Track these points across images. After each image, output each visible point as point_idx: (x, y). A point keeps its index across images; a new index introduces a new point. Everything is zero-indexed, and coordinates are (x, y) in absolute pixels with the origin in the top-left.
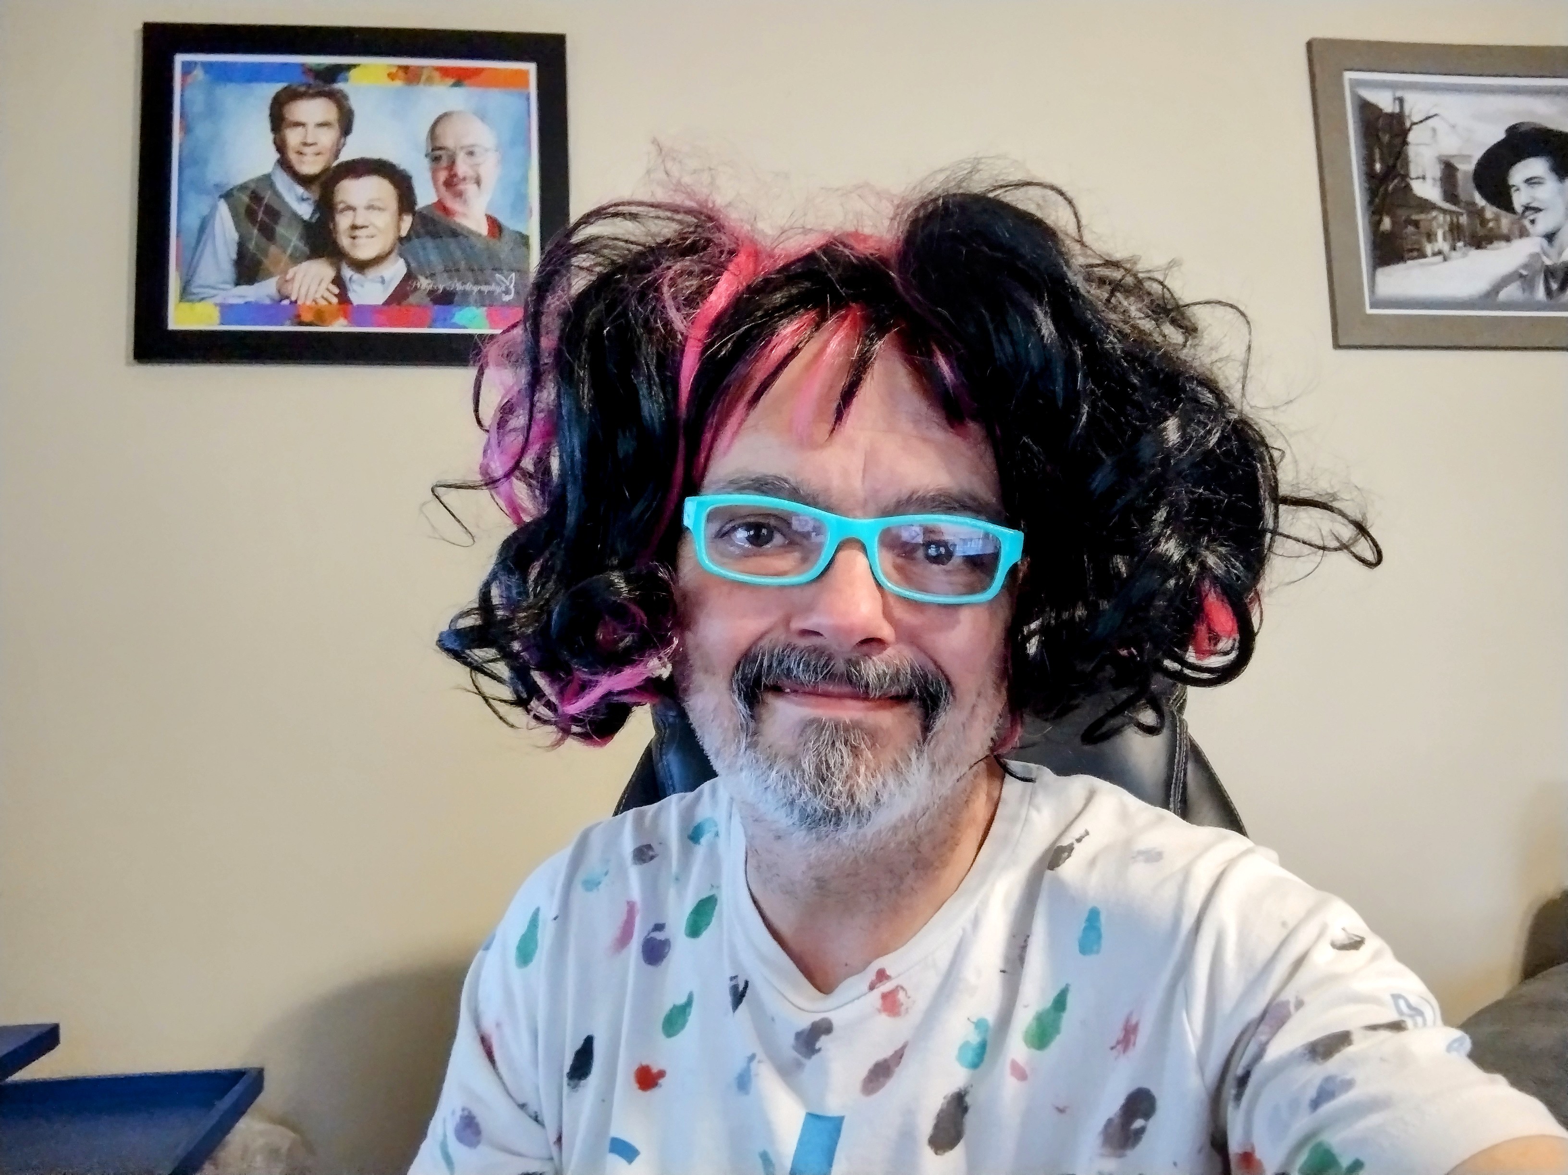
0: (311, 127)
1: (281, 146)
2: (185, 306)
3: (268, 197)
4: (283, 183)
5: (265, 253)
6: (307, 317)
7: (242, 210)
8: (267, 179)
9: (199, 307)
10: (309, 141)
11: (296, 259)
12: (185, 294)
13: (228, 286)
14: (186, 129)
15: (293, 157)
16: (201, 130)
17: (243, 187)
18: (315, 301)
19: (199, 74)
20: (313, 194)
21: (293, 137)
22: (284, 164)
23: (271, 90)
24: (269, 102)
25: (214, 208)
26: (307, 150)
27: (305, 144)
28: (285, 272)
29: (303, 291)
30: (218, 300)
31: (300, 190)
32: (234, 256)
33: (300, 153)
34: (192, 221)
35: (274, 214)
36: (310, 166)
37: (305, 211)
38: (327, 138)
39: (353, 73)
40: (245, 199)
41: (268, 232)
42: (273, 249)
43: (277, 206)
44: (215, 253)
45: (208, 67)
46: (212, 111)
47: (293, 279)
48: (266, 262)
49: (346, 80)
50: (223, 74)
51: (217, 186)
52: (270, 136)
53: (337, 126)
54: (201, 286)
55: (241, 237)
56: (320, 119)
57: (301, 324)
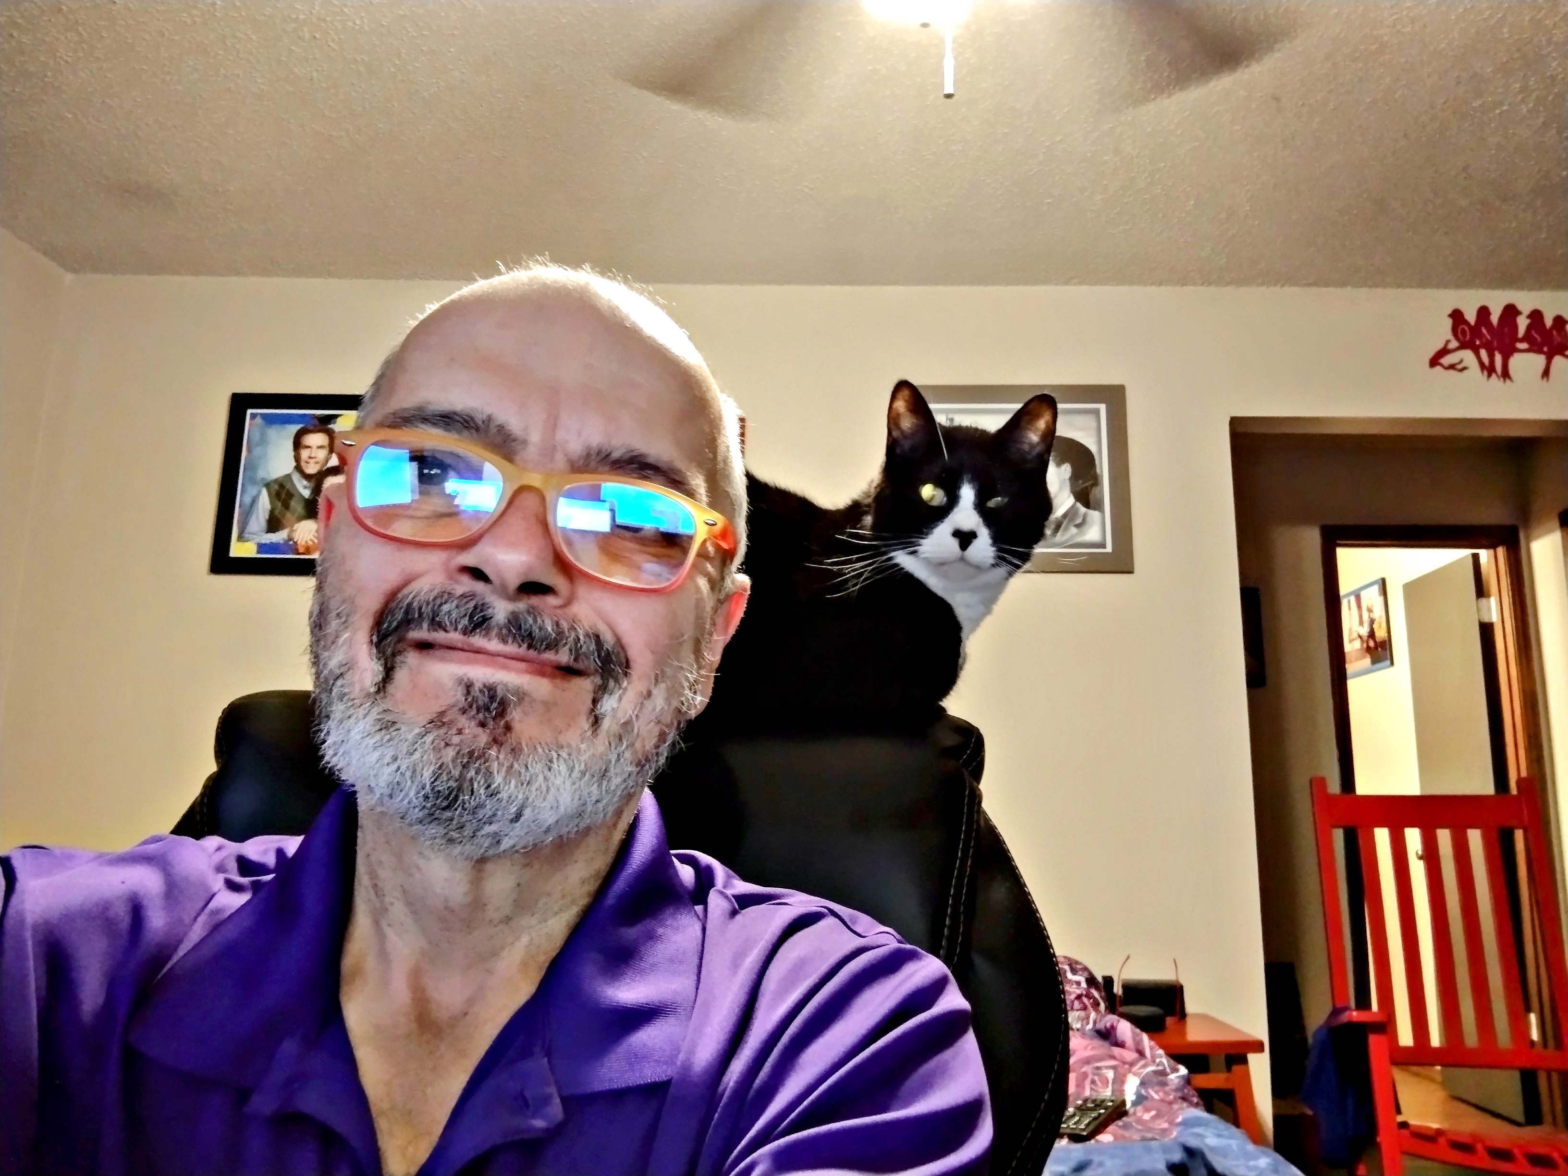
0: (314, 449)
1: (297, 459)
2: (240, 544)
3: (288, 486)
4: (297, 479)
5: (284, 516)
6: (301, 550)
7: (274, 493)
8: (288, 477)
9: (247, 544)
10: (312, 456)
11: (300, 519)
12: (241, 538)
13: (263, 534)
14: (249, 450)
15: (303, 464)
16: (257, 451)
17: (276, 481)
18: (306, 542)
19: (258, 420)
20: (312, 484)
21: (304, 454)
22: (298, 468)
23: (294, 428)
24: (294, 434)
25: (259, 492)
26: (312, 461)
27: (310, 458)
28: (292, 526)
29: (301, 538)
30: (258, 541)
31: (305, 483)
32: (267, 517)
33: (307, 462)
34: (248, 500)
35: (290, 495)
36: (312, 469)
37: (307, 493)
38: (322, 454)
39: (339, 419)
40: (276, 487)
41: (286, 506)
42: (288, 515)
43: (292, 491)
44: (258, 518)
45: (264, 416)
46: (263, 441)
47: (296, 530)
48: (284, 522)
49: (334, 423)
50: (270, 420)
51: (263, 479)
52: (292, 454)
53: (328, 448)
54: (250, 533)
55: (272, 508)
56: (320, 444)
57: (299, 554)
